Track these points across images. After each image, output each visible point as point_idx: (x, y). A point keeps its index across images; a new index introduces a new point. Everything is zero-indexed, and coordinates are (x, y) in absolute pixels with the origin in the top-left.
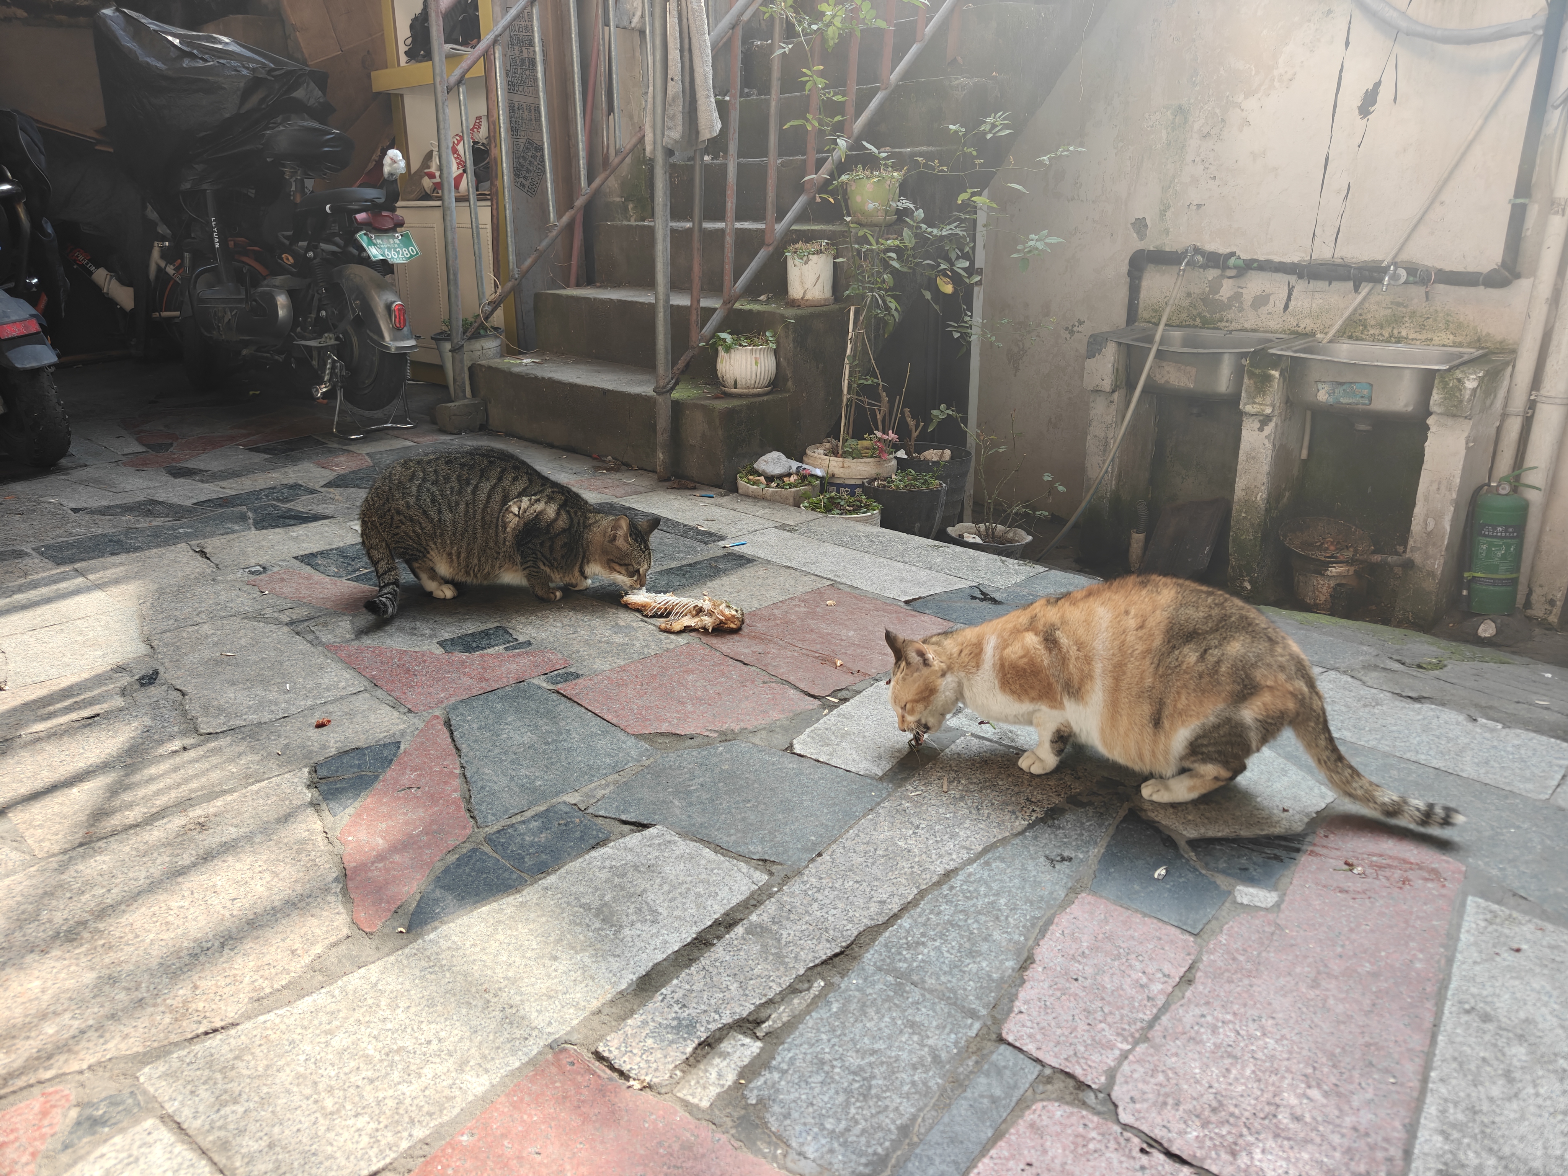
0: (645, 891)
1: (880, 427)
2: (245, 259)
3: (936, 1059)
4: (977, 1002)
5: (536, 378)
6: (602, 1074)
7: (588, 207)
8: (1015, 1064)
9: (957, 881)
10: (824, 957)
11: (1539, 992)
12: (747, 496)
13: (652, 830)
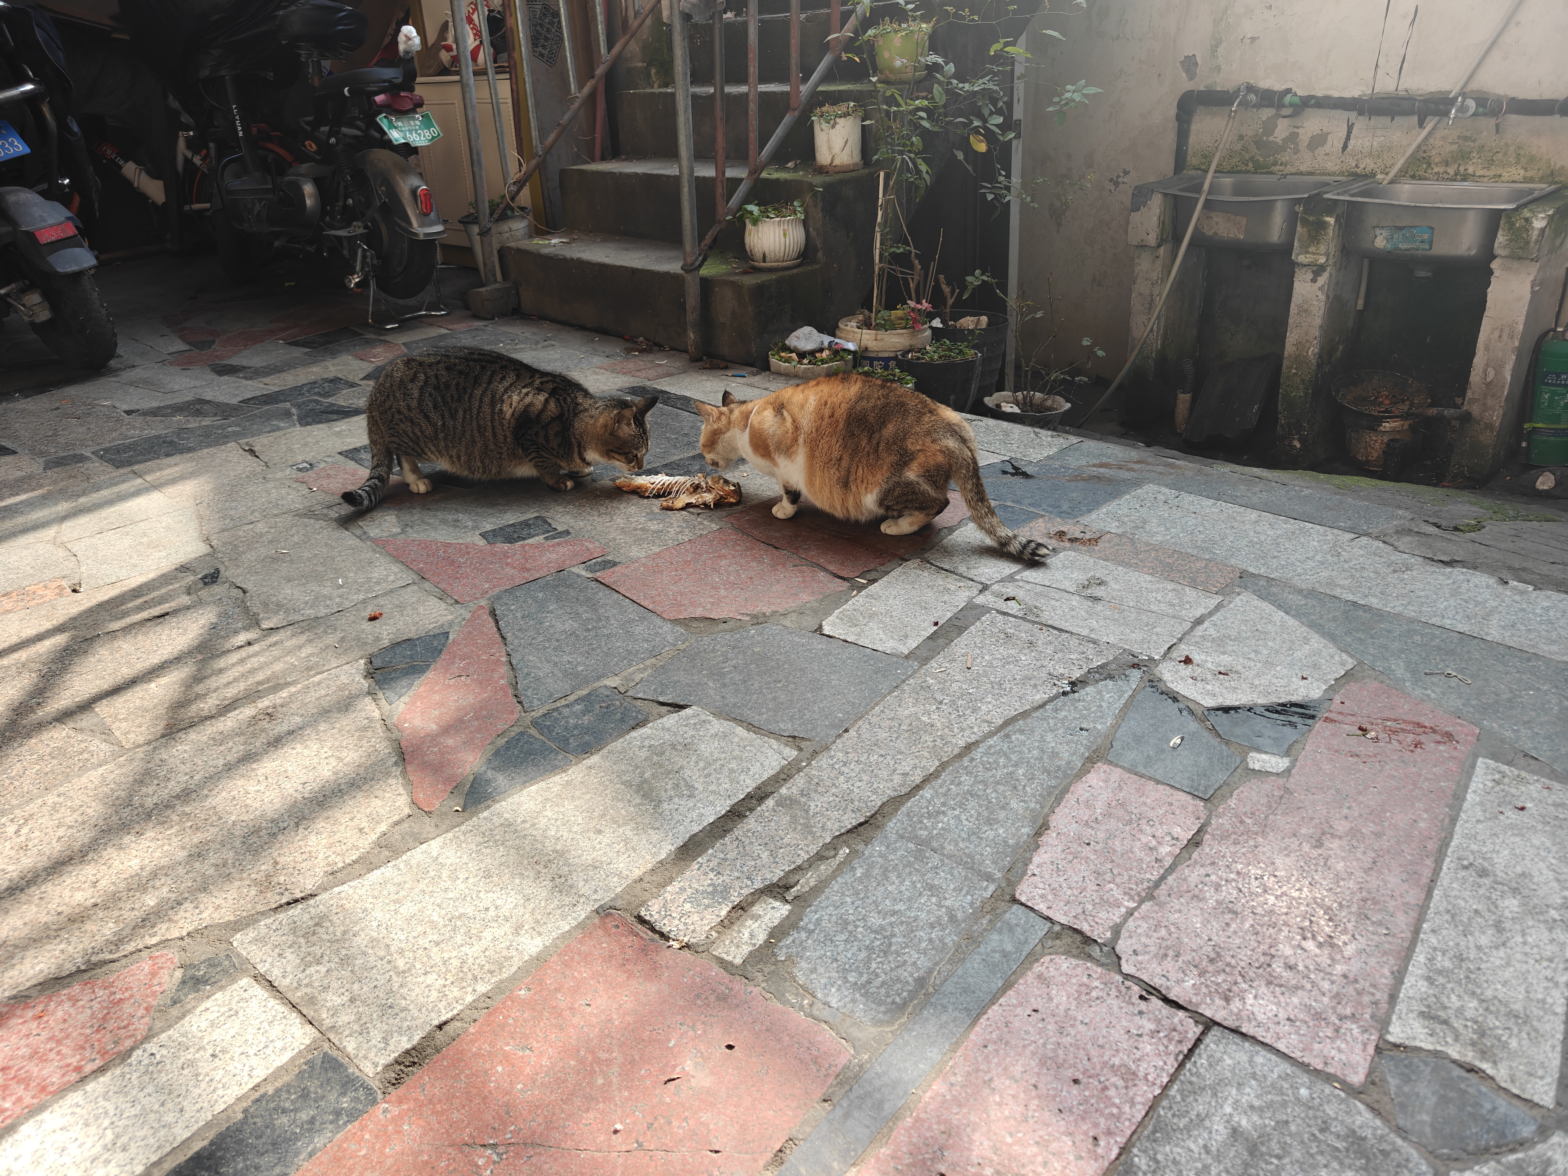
0: (682, 768)
1: (913, 295)
2: (270, 146)
3: (952, 918)
4: (993, 866)
5: (565, 259)
6: (644, 936)
7: (610, 76)
8: (1027, 923)
9: (977, 754)
10: (849, 827)
11: (1538, 848)
12: (779, 374)
13: (688, 711)
